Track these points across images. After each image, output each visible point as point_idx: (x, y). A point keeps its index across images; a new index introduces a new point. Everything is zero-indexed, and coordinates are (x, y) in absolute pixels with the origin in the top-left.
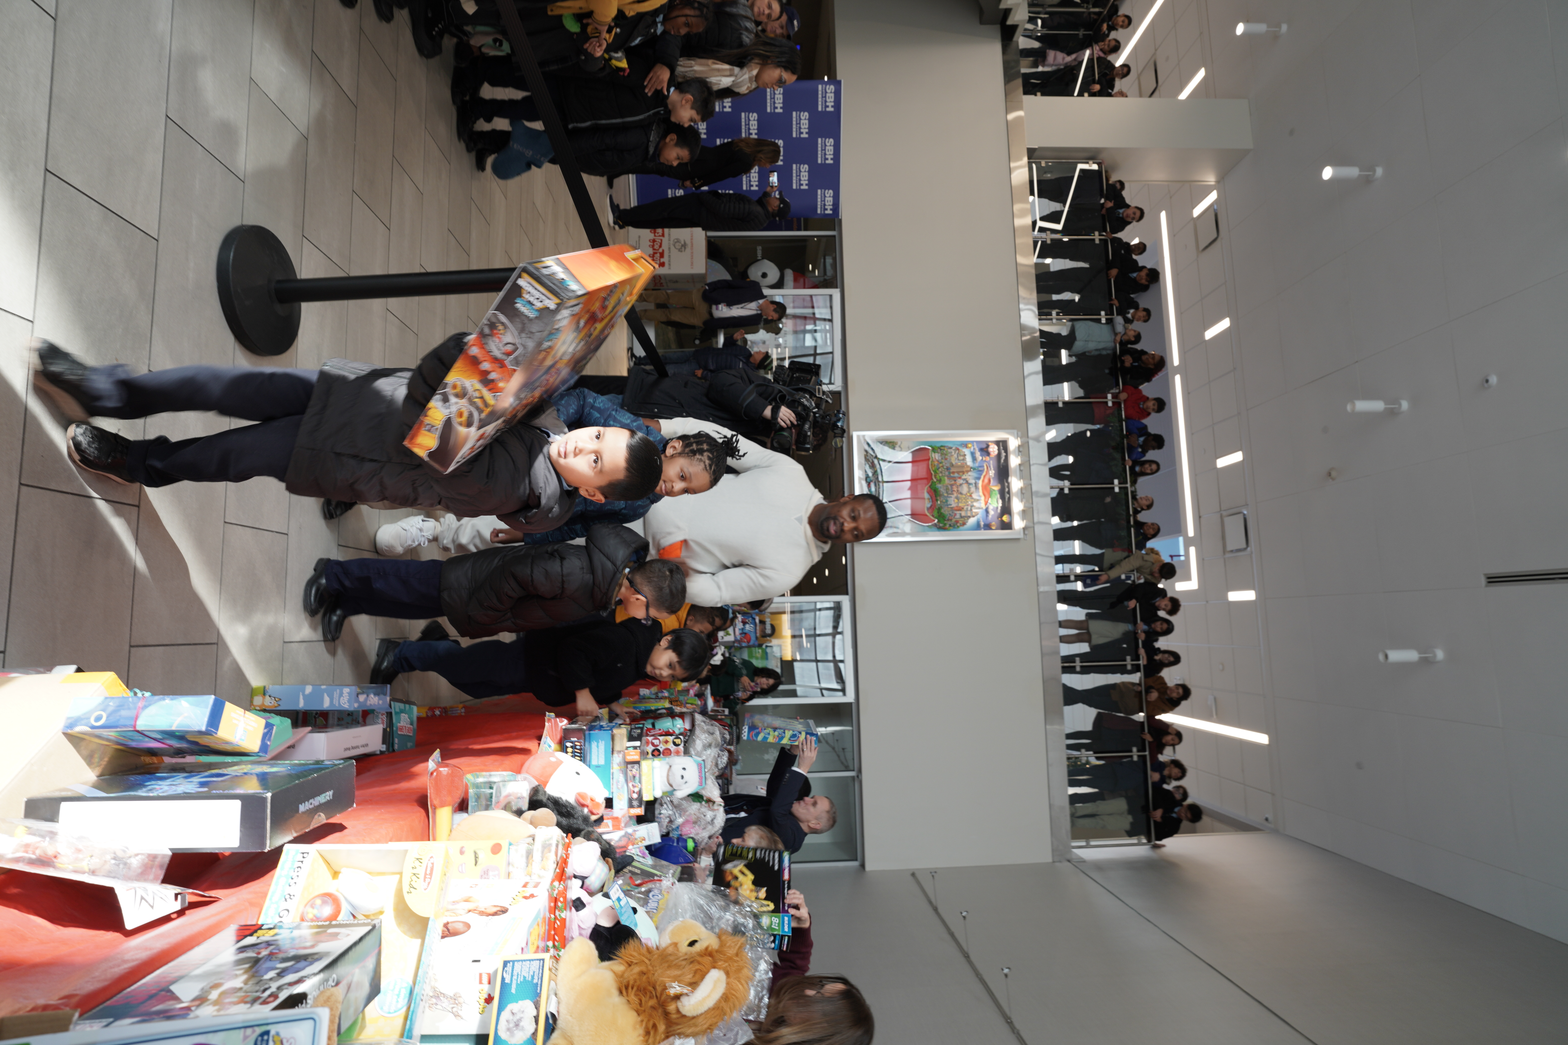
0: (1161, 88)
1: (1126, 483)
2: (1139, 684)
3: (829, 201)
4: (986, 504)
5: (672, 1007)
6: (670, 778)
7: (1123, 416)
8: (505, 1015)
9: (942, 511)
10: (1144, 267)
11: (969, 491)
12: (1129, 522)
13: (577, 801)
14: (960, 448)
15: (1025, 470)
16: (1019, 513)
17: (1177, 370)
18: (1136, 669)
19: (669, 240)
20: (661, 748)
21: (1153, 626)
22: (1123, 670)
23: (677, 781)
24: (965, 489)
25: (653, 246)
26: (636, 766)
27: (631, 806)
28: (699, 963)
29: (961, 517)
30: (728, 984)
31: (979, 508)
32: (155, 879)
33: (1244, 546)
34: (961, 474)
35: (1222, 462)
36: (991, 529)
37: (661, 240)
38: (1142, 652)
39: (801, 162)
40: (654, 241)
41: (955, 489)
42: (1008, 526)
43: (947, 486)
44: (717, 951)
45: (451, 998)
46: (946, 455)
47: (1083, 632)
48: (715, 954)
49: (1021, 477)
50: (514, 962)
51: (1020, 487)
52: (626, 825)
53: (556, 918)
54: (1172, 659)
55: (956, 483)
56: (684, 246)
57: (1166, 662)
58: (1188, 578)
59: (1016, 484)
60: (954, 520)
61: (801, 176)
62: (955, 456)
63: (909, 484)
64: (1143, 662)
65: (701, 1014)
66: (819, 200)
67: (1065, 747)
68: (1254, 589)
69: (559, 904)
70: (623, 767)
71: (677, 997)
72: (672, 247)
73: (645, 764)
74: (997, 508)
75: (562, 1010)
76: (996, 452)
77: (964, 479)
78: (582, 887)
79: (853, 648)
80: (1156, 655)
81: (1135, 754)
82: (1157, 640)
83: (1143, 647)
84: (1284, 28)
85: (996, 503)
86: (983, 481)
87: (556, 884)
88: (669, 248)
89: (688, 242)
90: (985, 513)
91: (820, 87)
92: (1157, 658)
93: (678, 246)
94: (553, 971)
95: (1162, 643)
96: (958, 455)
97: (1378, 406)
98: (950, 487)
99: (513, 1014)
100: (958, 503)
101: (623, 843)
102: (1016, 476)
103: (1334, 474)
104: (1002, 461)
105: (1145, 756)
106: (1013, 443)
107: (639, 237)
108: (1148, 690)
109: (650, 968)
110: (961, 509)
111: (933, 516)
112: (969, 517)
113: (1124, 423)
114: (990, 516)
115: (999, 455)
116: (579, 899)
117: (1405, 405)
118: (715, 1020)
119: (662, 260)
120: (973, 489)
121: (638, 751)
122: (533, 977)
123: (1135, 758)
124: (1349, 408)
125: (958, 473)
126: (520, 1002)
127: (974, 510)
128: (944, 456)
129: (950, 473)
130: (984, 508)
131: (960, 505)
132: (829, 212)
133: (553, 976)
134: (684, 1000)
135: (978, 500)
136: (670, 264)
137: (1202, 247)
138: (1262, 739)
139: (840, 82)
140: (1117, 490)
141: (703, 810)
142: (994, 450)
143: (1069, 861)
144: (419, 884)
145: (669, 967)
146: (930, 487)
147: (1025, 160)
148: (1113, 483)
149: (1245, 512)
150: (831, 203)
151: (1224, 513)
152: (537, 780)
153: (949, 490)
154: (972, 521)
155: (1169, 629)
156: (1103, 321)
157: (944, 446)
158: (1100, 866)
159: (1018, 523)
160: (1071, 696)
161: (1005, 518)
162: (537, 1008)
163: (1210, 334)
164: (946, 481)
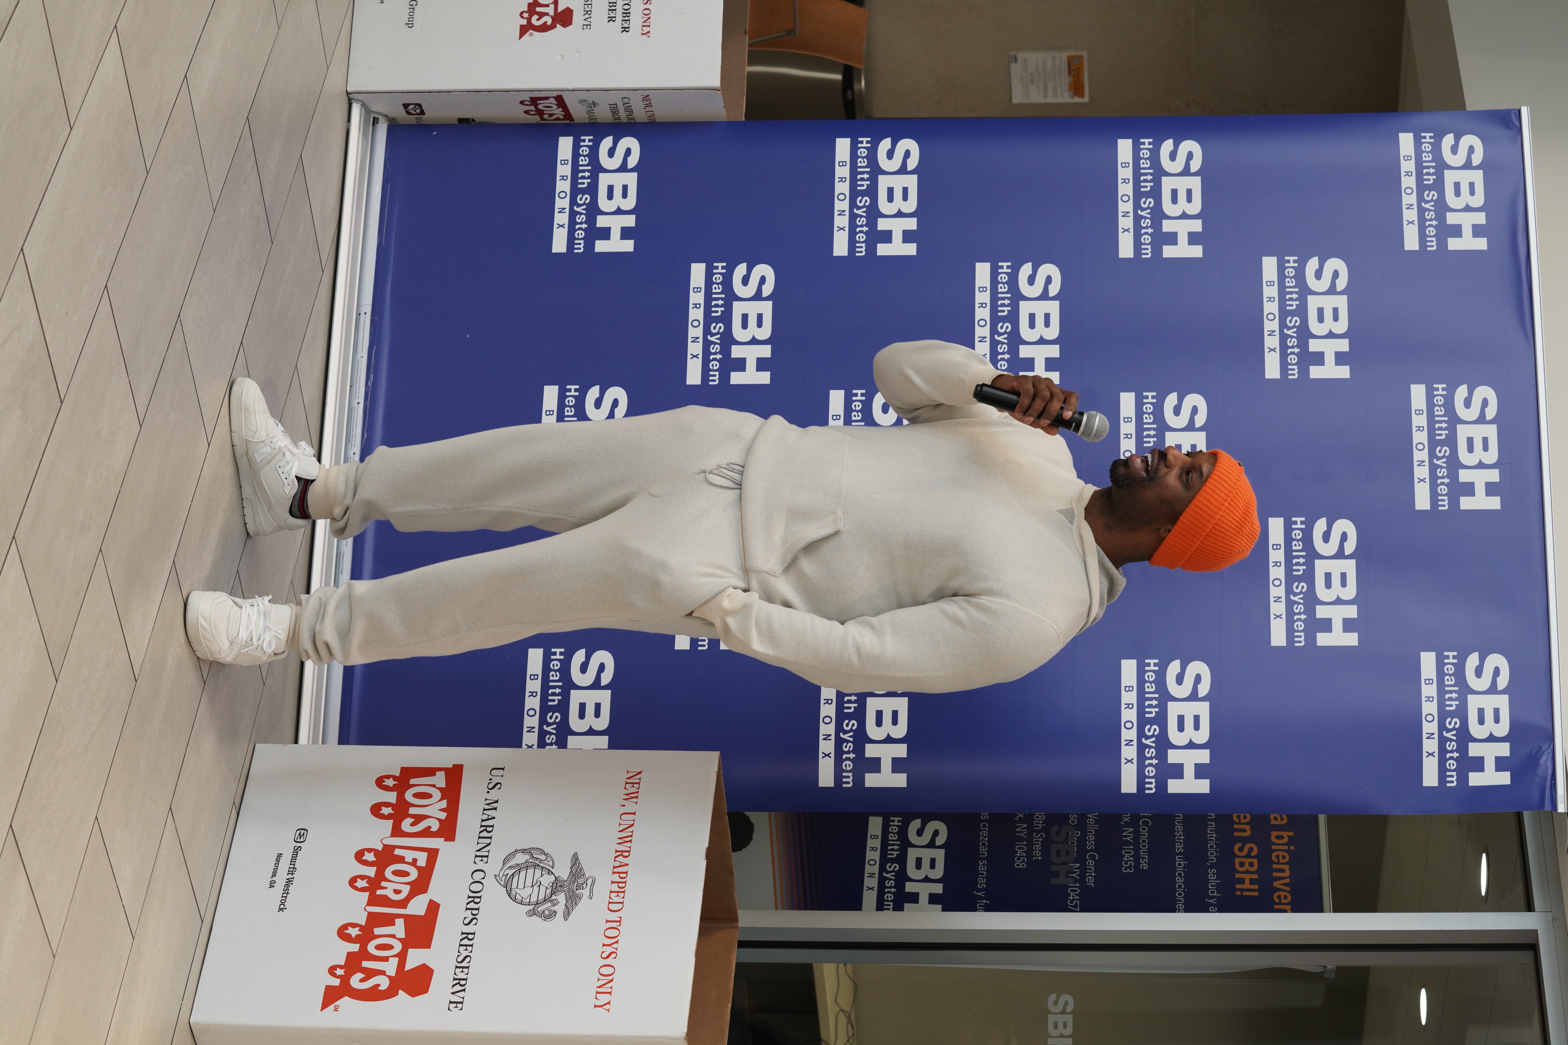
19: (482, 855)
25: (374, 883)
37: (433, 854)
88: (474, 898)
119: (415, 958)
136: (458, 994)
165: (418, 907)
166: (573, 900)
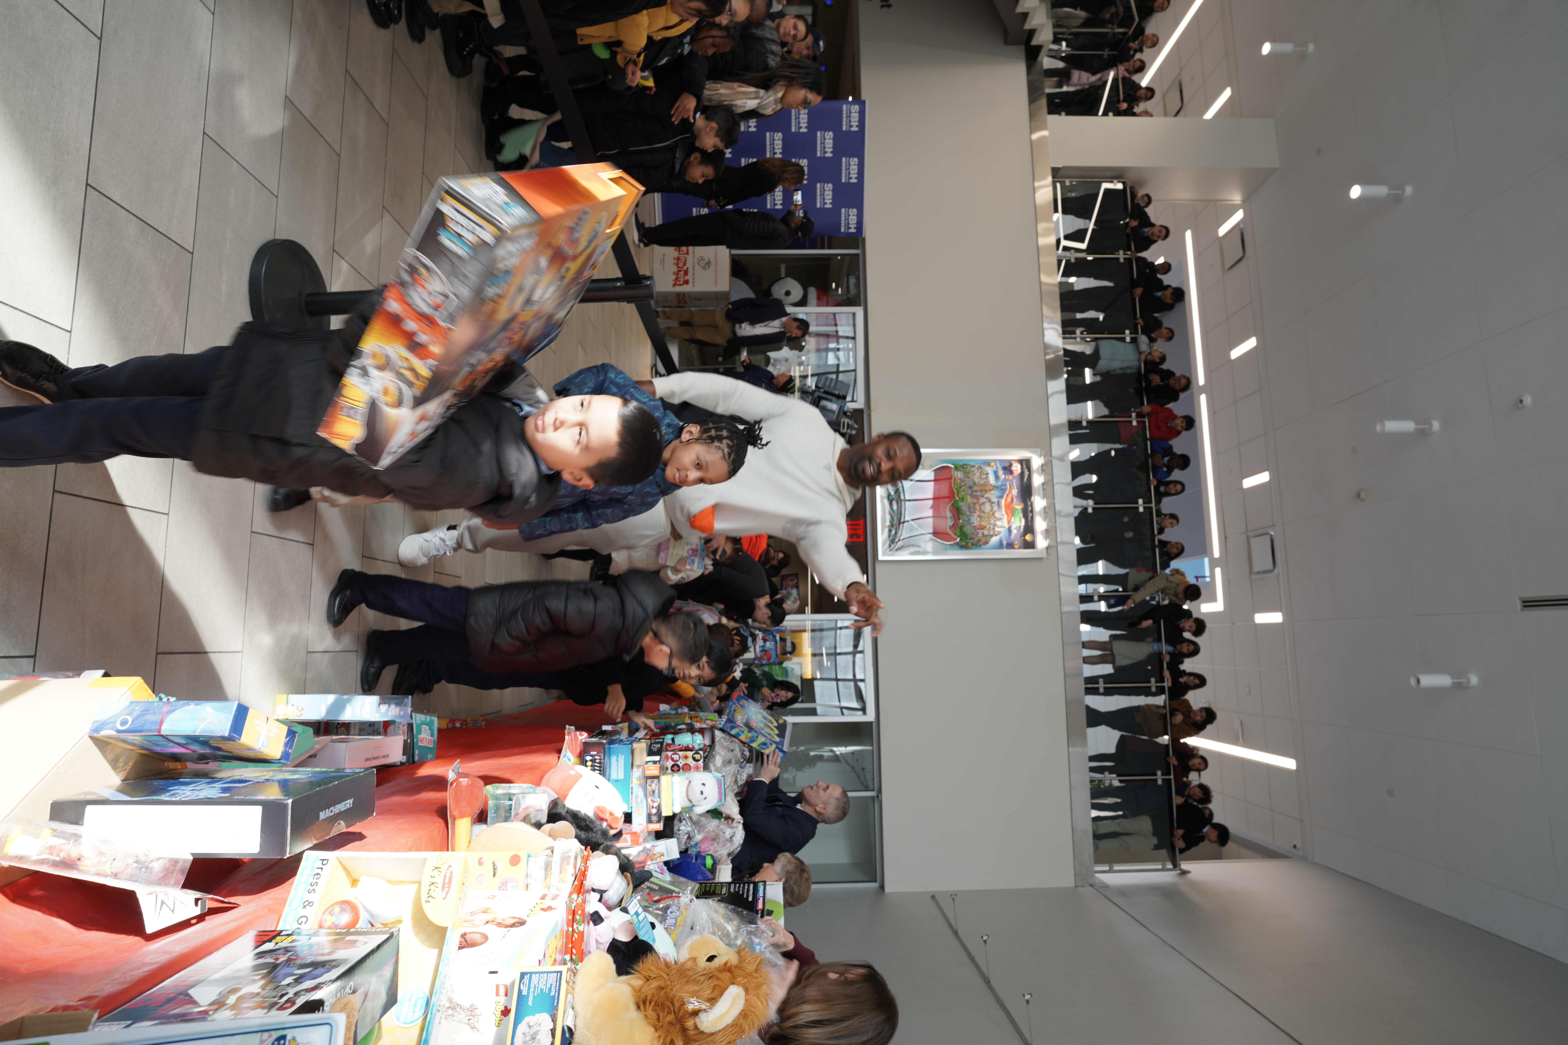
0: (1187, 108)
1: (1151, 503)
2: (1164, 707)
3: (853, 219)
4: (1009, 523)
5: (690, 1023)
6: (690, 793)
7: (1148, 436)
8: (522, 1028)
9: (965, 529)
10: (1169, 286)
11: (992, 510)
12: (1154, 541)
13: (596, 815)
14: (983, 467)
15: (1048, 489)
16: (1042, 532)
17: (1202, 390)
18: (1160, 691)
19: (694, 258)
20: (681, 763)
21: (1178, 647)
22: (1147, 692)
23: (696, 796)
24: (987, 507)
25: (677, 264)
26: (656, 781)
27: (650, 821)
28: (718, 979)
29: (984, 536)
30: (746, 1000)
31: (1002, 527)
32: (176, 884)
33: (1271, 567)
34: (984, 492)
35: (1249, 483)
36: (1013, 548)
37: (686, 258)
38: (1167, 674)
39: (825, 181)
40: (678, 259)
41: (978, 508)
42: (1031, 545)
43: (969, 505)
44: (736, 967)
45: (468, 1009)
46: (968, 473)
47: (1106, 652)
48: (734, 969)
49: (1045, 496)
50: (531, 973)
51: (1043, 506)
52: (645, 841)
53: (573, 931)
54: (1197, 682)
55: (978, 502)
56: (708, 264)
57: (1192, 684)
58: (1213, 599)
59: (1039, 503)
60: (976, 539)
61: (825, 195)
62: (978, 474)
63: (931, 502)
64: (1167, 684)
65: (719, 1031)
66: (843, 219)
67: (1088, 770)
68: (1281, 611)
69: (578, 917)
70: (643, 781)
71: (695, 1013)
72: (696, 265)
73: (664, 778)
74: (1020, 527)
75: (578, 1023)
76: (1019, 471)
77: (987, 498)
78: (600, 900)
79: (873, 666)
80: (1182, 677)
81: (1159, 778)
82: (1182, 662)
83: (1168, 668)
84: (1311, 47)
85: (1018, 522)
86: (1006, 500)
87: (575, 896)
88: (694, 266)
89: (712, 260)
90: (1007, 533)
91: (845, 107)
92: (1182, 680)
93: (702, 263)
94: (571, 984)
95: (1188, 665)
96: (981, 473)
97: (1408, 426)
98: (972, 505)
99: (530, 1027)
100: (981, 521)
101: (641, 858)
102: (1039, 495)
103: (1363, 495)
104: (1025, 480)
105: (1170, 780)
106: (1037, 462)
107: (664, 255)
108: (1173, 712)
109: (668, 983)
110: (983, 528)
111: (955, 534)
112: (992, 536)
113: (1149, 443)
114: (1013, 536)
115: (1022, 473)
116: (596, 913)
117: (1436, 425)
118: (733, 1037)
119: (686, 278)
120: (996, 508)
121: (658, 765)
122: (550, 989)
123: (1160, 782)
124: (1378, 428)
125: (981, 491)
126: (537, 1015)
127: (997, 529)
128: (967, 474)
129: (972, 492)
130: (1007, 527)
131: (983, 523)
132: (853, 230)
133: (570, 989)
134: (702, 1016)
135: (1001, 519)
136: (694, 282)
137: (1228, 265)
138: (1290, 764)
139: (864, 103)
140: (1141, 509)
141: (722, 827)
142: (1017, 468)
143: (1092, 886)
144: (437, 893)
145: (687, 982)
146: (952, 505)
147: (1050, 179)
148: (1137, 503)
149: (1272, 533)
150: (855, 222)
151: (1251, 534)
152: (557, 793)
153: (972, 509)
154: (994, 540)
155: (1195, 651)
156: (1128, 339)
157: (967, 465)
158: (1124, 892)
159: (1041, 543)
160: (1094, 718)
161: (1028, 537)
162: (554, 1020)
163: (1236, 353)
164: (969, 499)
165: (685, 268)
166: (709, 266)
